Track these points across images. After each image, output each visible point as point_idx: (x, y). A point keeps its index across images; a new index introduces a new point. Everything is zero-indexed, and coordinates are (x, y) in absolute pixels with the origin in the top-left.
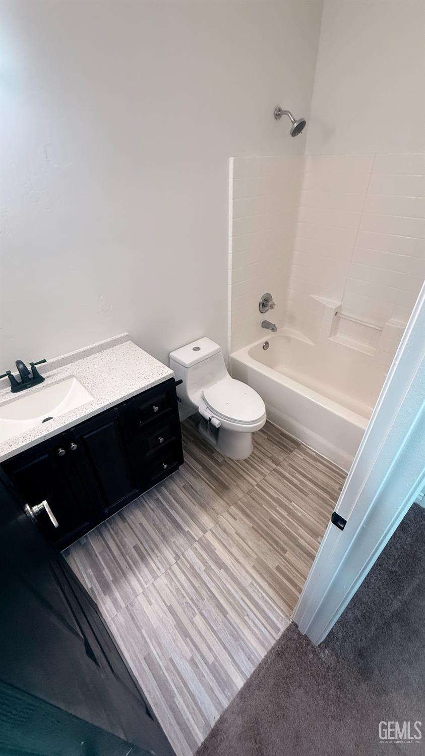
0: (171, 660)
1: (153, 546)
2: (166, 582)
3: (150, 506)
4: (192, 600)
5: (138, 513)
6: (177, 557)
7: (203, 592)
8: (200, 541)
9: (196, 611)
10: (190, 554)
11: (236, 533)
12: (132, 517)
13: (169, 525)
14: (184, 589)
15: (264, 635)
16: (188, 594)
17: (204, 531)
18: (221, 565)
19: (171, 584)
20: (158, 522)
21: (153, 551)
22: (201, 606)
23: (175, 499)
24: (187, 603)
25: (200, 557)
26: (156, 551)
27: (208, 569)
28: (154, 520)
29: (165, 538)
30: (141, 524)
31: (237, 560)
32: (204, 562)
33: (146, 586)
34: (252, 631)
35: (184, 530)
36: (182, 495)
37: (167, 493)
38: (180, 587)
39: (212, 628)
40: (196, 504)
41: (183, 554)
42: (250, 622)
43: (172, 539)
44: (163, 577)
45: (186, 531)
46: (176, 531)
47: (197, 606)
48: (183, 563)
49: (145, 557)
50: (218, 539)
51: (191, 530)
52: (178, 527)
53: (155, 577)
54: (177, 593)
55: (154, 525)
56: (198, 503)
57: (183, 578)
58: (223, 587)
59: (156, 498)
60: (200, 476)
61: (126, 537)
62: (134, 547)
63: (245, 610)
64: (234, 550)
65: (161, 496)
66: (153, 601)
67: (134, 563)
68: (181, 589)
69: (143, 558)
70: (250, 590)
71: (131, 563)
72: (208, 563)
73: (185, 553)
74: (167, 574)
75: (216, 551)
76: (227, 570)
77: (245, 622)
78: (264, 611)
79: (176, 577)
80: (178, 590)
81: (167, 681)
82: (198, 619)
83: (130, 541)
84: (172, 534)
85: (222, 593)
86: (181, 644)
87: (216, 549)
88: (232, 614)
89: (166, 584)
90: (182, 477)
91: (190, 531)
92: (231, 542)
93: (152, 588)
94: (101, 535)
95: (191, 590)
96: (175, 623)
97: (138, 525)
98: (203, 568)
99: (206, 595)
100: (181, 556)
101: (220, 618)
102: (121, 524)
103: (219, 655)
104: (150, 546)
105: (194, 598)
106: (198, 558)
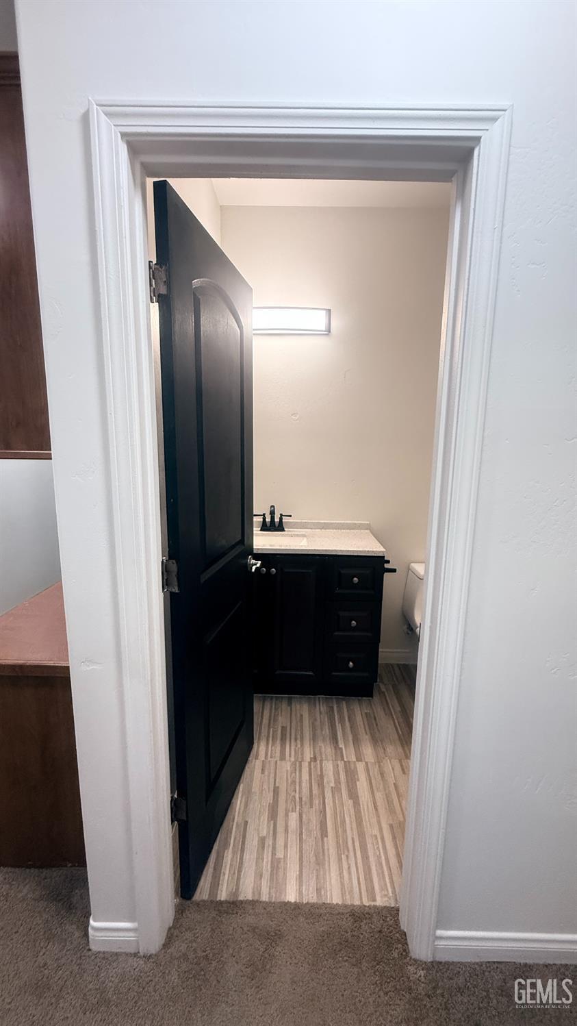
0: (246, 823)
1: (299, 737)
2: (289, 768)
3: (320, 709)
4: (301, 799)
5: (305, 707)
6: (314, 759)
7: (316, 802)
8: (347, 764)
9: (298, 810)
10: (329, 767)
11: (394, 784)
12: (298, 707)
13: (327, 731)
14: (300, 785)
15: (352, 887)
16: (300, 792)
17: (359, 759)
18: (353, 795)
19: (291, 773)
20: (318, 723)
21: (296, 740)
22: (305, 809)
23: (349, 718)
24: (294, 797)
25: (337, 774)
26: (299, 742)
27: (336, 790)
28: (315, 720)
29: (314, 739)
30: (302, 716)
31: (376, 808)
32: (337, 781)
33: (269, 759)
34: (341, 874)
35: (338, 746)
36: (359, 719)
37: (345, 710)
38: (298, 781)
39: (301, 834)
40: (368, 732)
41: (321, 761)
42: (345, 866)
43: (320, 744)
44: (289, 764)
45: (340, 746)
46: (330, 739)
47: (301, 805)
48: (315, 767)
49: (286, 739)
50: (369, 775)
51: (346, 750)
52: (334, 739)
53: (283, 758)
54: (292, 783)
55: (313, 723)
56: (371, 734)
57: (305, 776)
58: (340, 813)
59: (331, 705)
60: (392, 715)
61: (282, 716)
62: (283, 727)
63: (348, 851)
64: (379, 796)
65: (337, 707)
66: (266, 773)
67: (273, 737)
68: (297, 784)
69: (283, 739)
70: (369, 841)
71: (271, 735)
72: (340, 784)
73: (324, 762)
74: (294, 764)
75: (358, 783)
76: (356, 803)
77: (340, 860)
78: (369, 868)
79: (300, 771)
80: (294, 782)
81: (231, 833)
82: (294, 817)
83: (282, 720)
84: (324, 740)
85: (336, 818)
86: (264, 820)
87: (358, 780)
88: (330, 840)
89: (287, 771)
90: (371, 705)
91: (344, 749)
92: (381, 787)
93: (273, 764)
94: (264, 702)
95: (305, 791)
96: (271, 802)
97: (299, 715)
98: (332, 785)
99: (317, 805)
100: (318, 762)
101: (317, 832)
102: (284, 705)
103: (290, 858)
104: (296, 736)
105: (304, 799)
106: (334, 774)
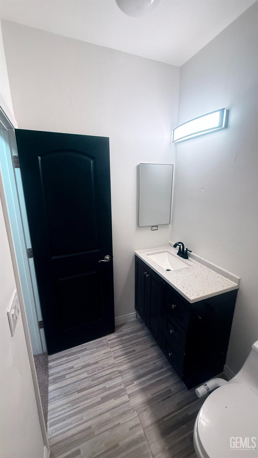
0: (79, 358)
1: (131, 359)
2: (110, 363)
3: (158, 362)
4: (95, 374)
5: (155, 354)
6: (120, 372)
7: (95, 382)
8: (123, 390)
9: (89, 375)
10: (119, 380)
11: (120, 423)
12: (153, 351)
13: (142, 372)
14: (103, 371)
15: (55, 413)
16: (99, 373)
17: (129, 396)
18: (104, 400)
19: (108, 365)
20: (146, 365)
21: (129, 359)
22: (91, 379)
23: (160, 380)
24: (95, 371)
25: (115, 386)
26: (128, 361)
27: (105, 389)
28: (148, 363)
29: (133, 367)
30: (148, 355)
31: (100, 414)
32: (110, 388)
33: (113, 353)
35: (134, 381)
36: (163, 386)
37: (166, 376)
38: (105, 369)
39: (78, 381)
40: (155, 395)
41: (121, 376)
42: (64, 407)
43: (131, 371)
44: (112, 362)
45: (134, 382)
46: (137, 375)
47: (92, 376)
48: (116, 374)
49: (127, 354)
50: (120, 405)
51: (133, 386)
52: (139, 377)
53: (115, 358)
54: (102, 367)
55: (144, 362)
56: (153, 398)
57: (108, 372)
58: (93, 395)
59: (163, 366)
61: (141, 346)
62: (134, 350)
63: (72, 406)
64: (108, 415)
65: (165, 370)
66: (105, 355)
67: (126, 349)
68: (103, 370)
69: (126, 353)
70: (79, 416)
71: (127, 347)
72: (109, 390)
73: (121, 377)
74: (114, 364)
75: (113, 399)
76: (99, 403)
77: (68, 403)
78: (65, 420)
79: (110, 368)
80: (104, 368)
81: (74, 355)
82: (86, 375)
83: (138, 348)
84: (135, 372)
85: (89, 394)
86: (82, 364)
87: (114, 400)
88: (77, 395)
89: (109, 363)
90: (180, 391)
91: (133, 385)
92: (115, 415)
93: (110, 355)
94: (147, 335)
95: (100, 375)
96: (91, 363)
97: (147, 353)
98: (107, 386)
99: (93, 383)
100: (120, 374)
101: (79, 388)
102: (150, 345)
103: (67, 381)
104: (131, 358)
105: (95, 376)
106: (114, 385)
